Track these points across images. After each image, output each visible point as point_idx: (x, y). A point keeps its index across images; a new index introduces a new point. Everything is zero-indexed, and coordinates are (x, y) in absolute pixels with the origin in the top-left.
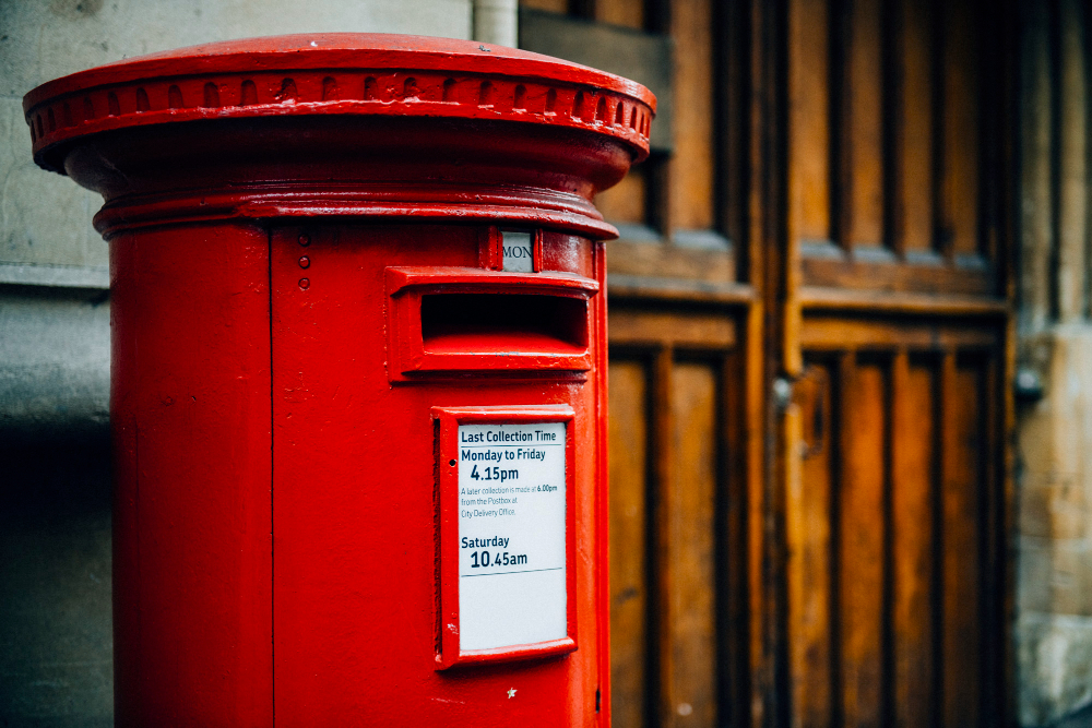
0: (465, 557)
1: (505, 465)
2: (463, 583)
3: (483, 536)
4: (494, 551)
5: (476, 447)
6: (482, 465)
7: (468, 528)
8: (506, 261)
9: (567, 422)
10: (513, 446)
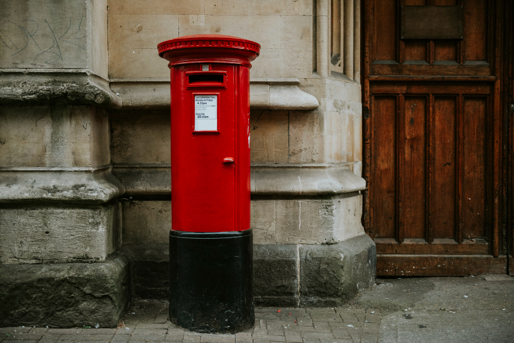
0: (196, 116)
1: (204, 102)
2: (196, 120)
3: (200, 113)
4: (202, 115)
5: (198, 99)
6: (199, 102)
7: (197, 111)
8: (203, 69)
9: (217, 95)
10: (205, 99)
